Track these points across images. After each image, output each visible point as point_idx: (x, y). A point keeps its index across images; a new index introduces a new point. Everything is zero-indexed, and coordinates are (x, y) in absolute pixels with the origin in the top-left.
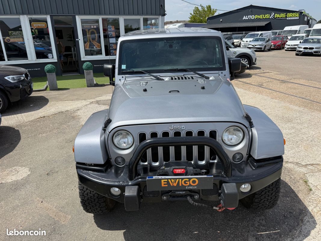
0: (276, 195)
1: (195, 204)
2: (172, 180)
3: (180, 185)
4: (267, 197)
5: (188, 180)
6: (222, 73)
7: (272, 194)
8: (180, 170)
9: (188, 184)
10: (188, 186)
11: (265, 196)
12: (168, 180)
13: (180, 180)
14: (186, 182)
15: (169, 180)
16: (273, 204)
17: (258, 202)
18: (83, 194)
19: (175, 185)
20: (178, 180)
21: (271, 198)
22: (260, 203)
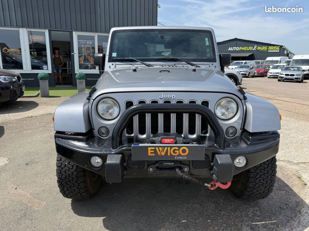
0: (272, 179)
1: (185, 177)
2: (160, 148)
3: (169, 154)
4: (262, 181)
5: (177, 148)
6: (213, 64)
7: (268, 177)
8: (168, 140)
9: (178, 154)
10: (178, 156)
11: (260, 180)
12: (155, 148)
13: (169, 148)
14: (176, 151)
15: (157, 148)
16: (269, 191)
17: (252, 188)
18: (61, 171)
19: (163, 154)
20: (166, 148)
21: (267, 183)
22: (255, 189)
